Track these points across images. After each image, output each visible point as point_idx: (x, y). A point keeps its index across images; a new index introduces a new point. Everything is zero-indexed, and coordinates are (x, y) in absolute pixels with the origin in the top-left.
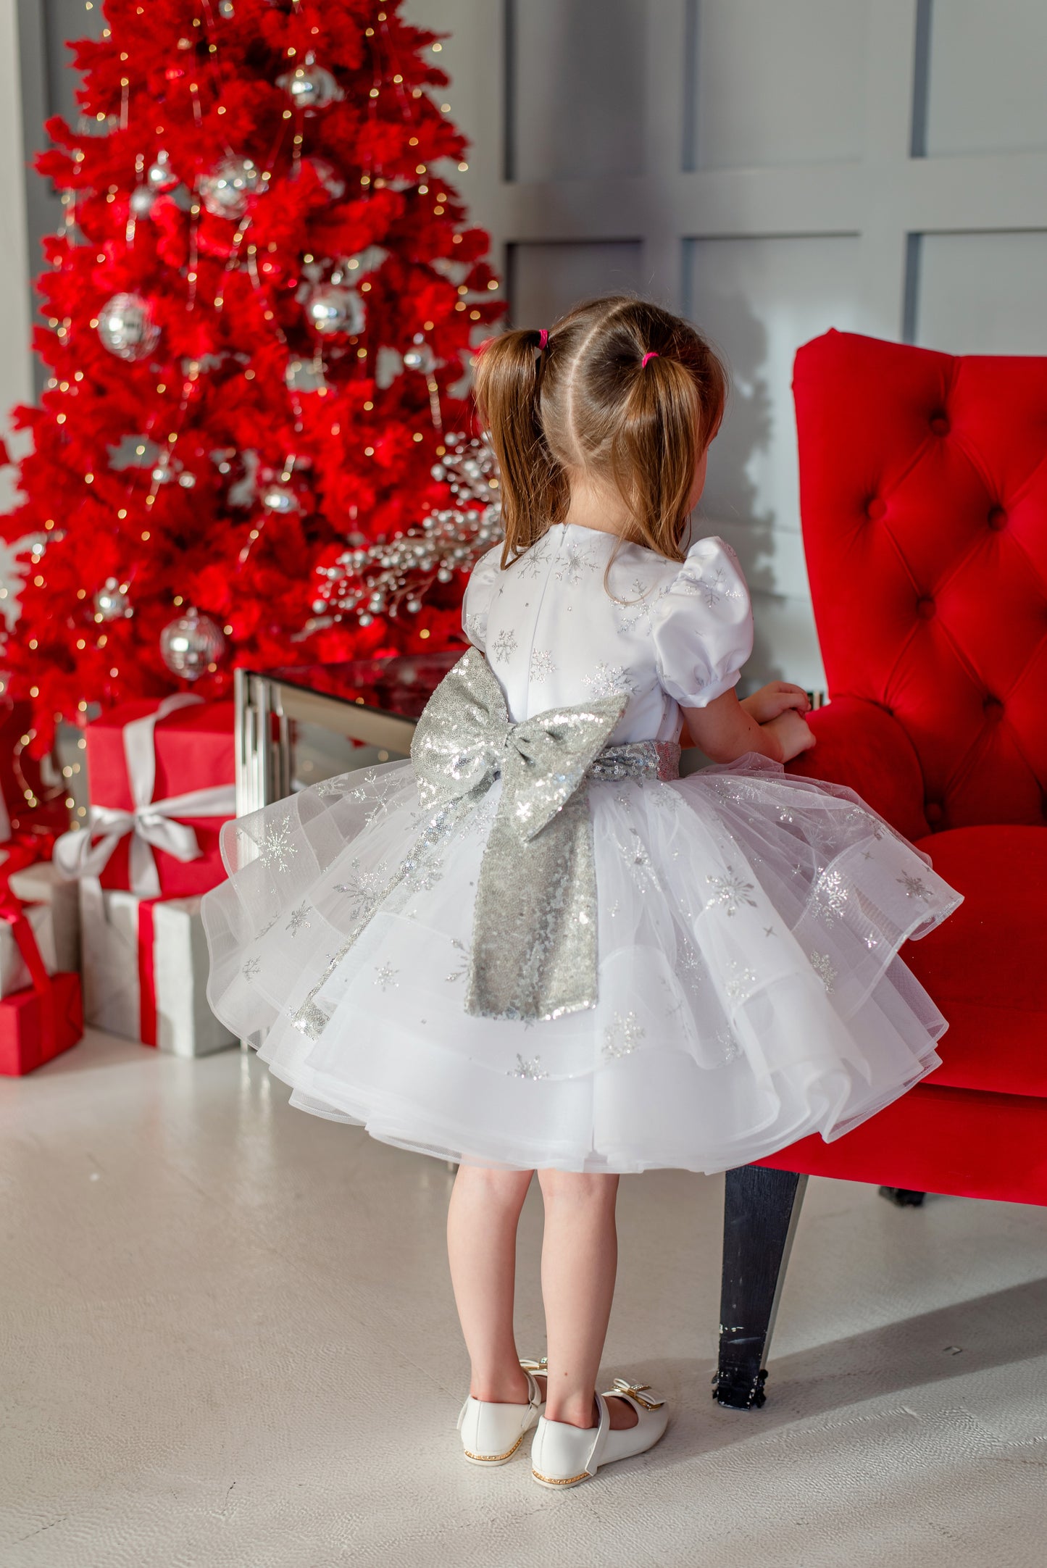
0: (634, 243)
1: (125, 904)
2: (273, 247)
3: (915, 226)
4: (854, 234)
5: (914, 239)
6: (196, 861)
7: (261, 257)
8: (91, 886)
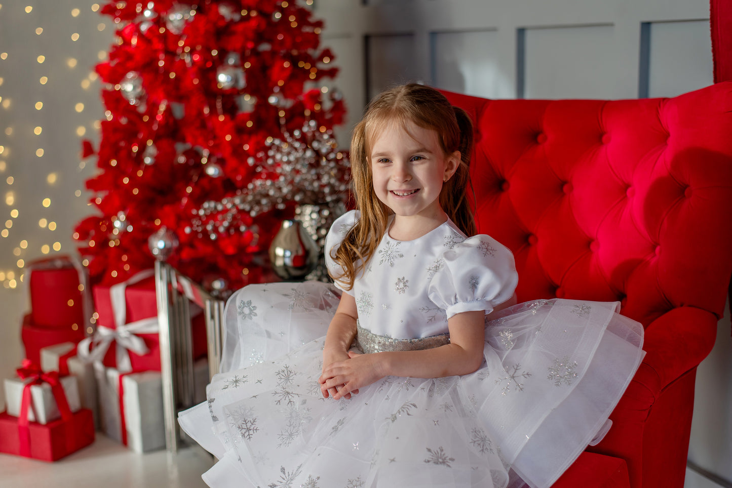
0: (409, 35)
1: (113, 374)
2: (199, 48)
3: (521, 24)
4: (494, 30)
5: (521, 32)
6: (147, 355)
7: (192, 53)
8: (99, 366)
